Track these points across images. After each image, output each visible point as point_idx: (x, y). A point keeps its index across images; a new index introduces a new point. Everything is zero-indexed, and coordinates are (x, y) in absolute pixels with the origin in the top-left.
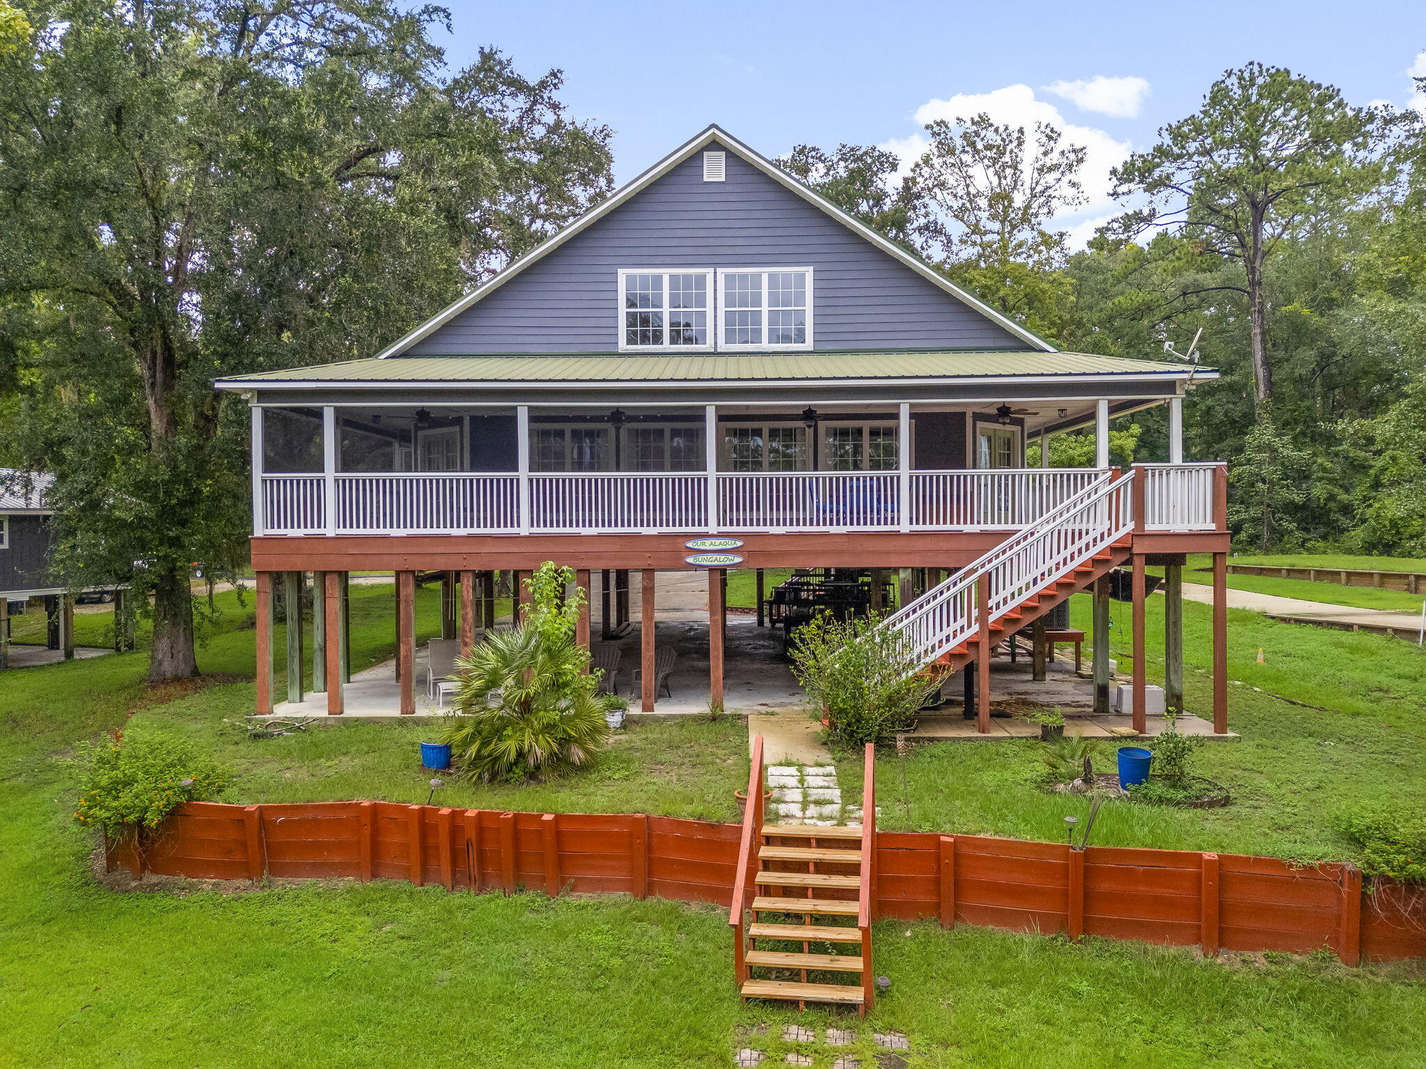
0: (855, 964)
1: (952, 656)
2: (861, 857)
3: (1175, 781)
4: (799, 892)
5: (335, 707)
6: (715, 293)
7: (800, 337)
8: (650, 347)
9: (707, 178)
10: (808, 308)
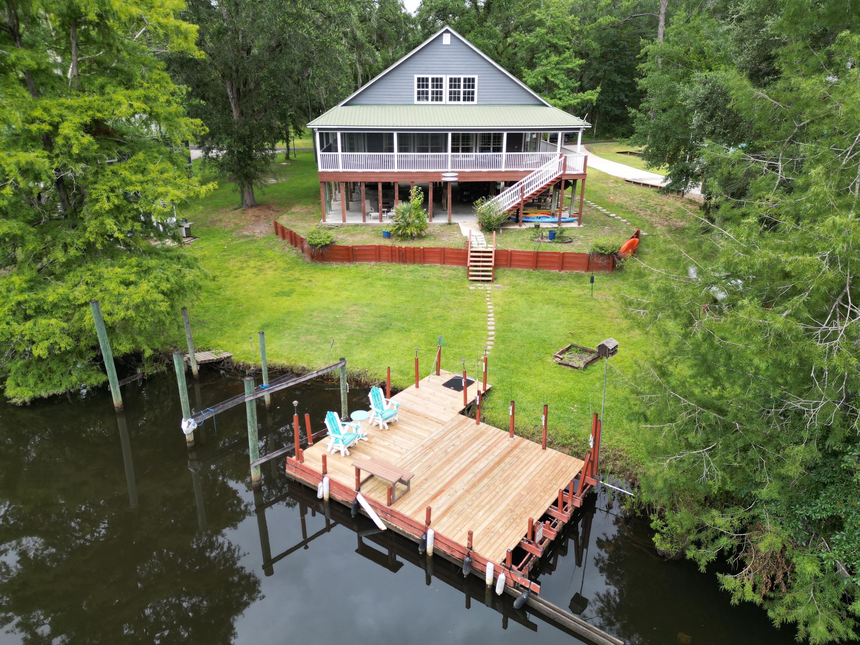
0: (491, 274)
1: (513, 207)
2: (492, 254)
3: (561, 238)
4: (479, 261)
5: (344, 220)
6: (446, 84)
7: (473, 99)
8: (425, 102)
9: (444, 43)
10: (476, 90)
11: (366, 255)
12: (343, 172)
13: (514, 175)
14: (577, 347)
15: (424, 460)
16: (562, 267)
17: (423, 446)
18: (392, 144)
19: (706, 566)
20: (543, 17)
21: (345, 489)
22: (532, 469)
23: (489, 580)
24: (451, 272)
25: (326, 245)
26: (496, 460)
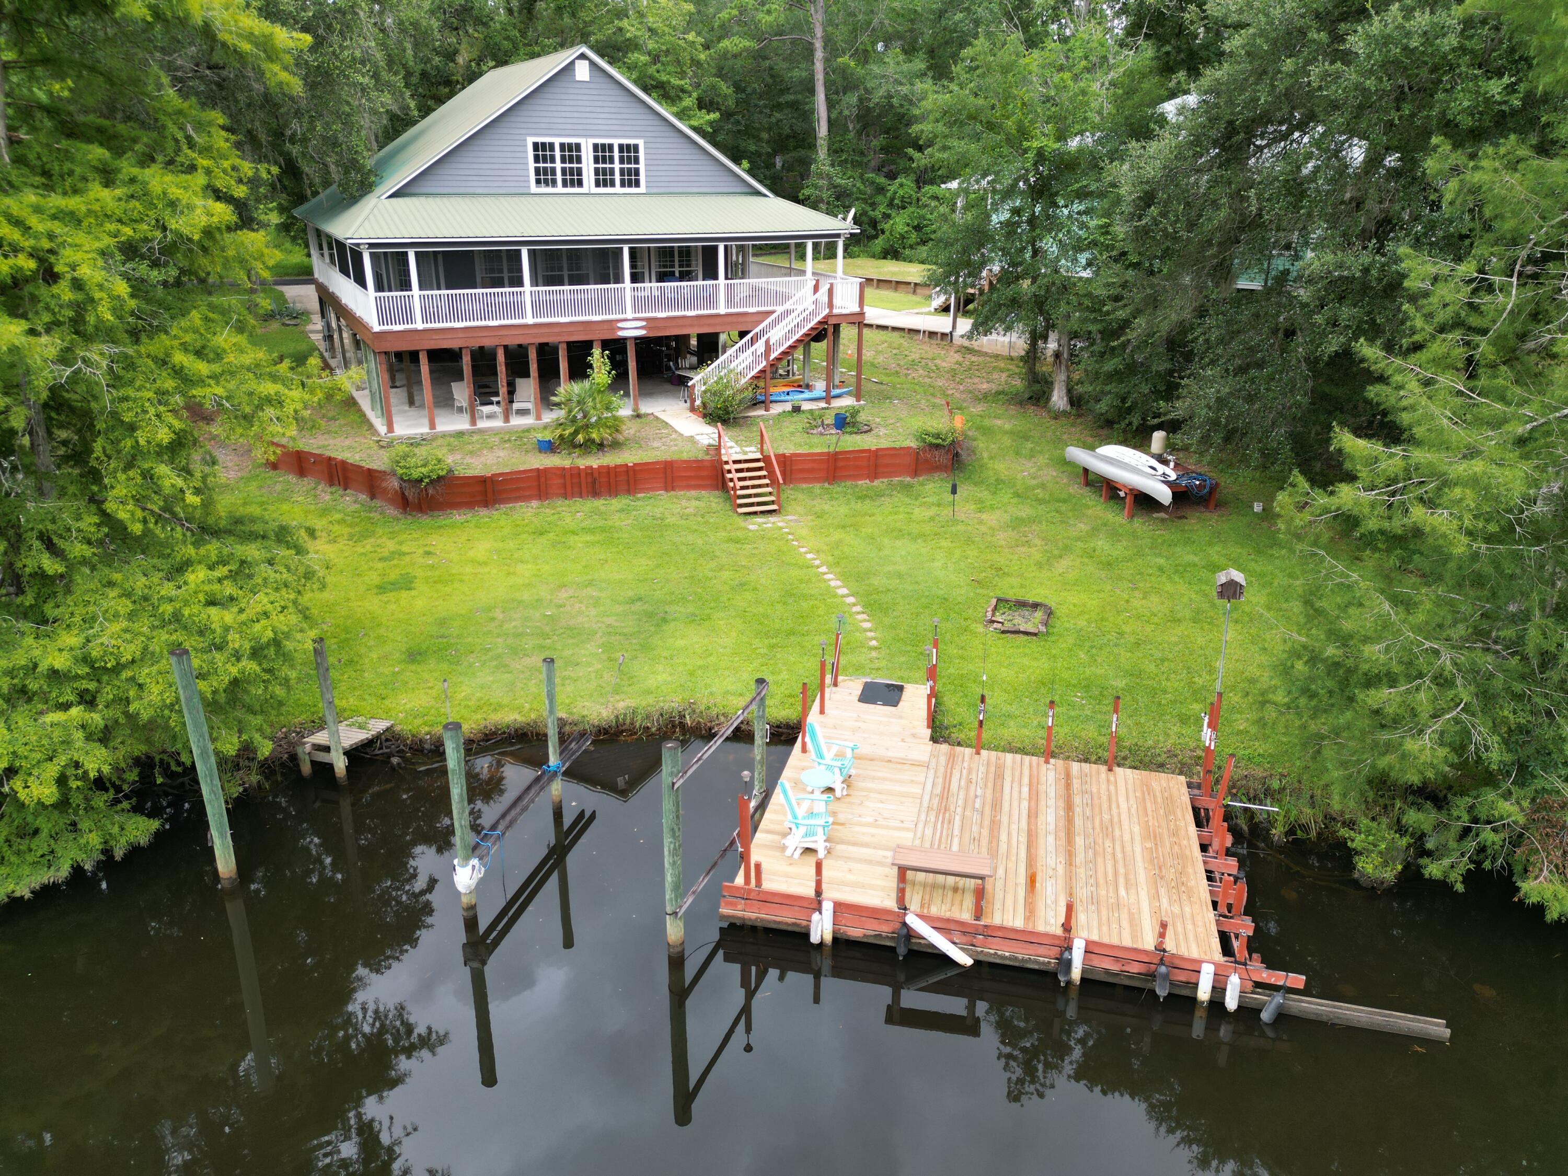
0: (771, 498)
2: (763, 464)
3: (854, 424)
4: (744, 479)
5: (432, 426)
6: (587, 155)
7: (637, 184)
8: (550, 190)
9: (578, 78)
10: (642, 166)
11: (518, 489)
12: (425, 331)
13: (712, 321)
14: (1007, 601)
15: (957, 831)
16: (874, 474)
17: (929, 808)
18: (520, 270)
19: (1463, 882)
20: (639, 33)
21: (874, 913)
22: (1124, 806)
23: (1204, 993)
24: (695, 503)
25: (440, 478)
26: (1061, 804)
